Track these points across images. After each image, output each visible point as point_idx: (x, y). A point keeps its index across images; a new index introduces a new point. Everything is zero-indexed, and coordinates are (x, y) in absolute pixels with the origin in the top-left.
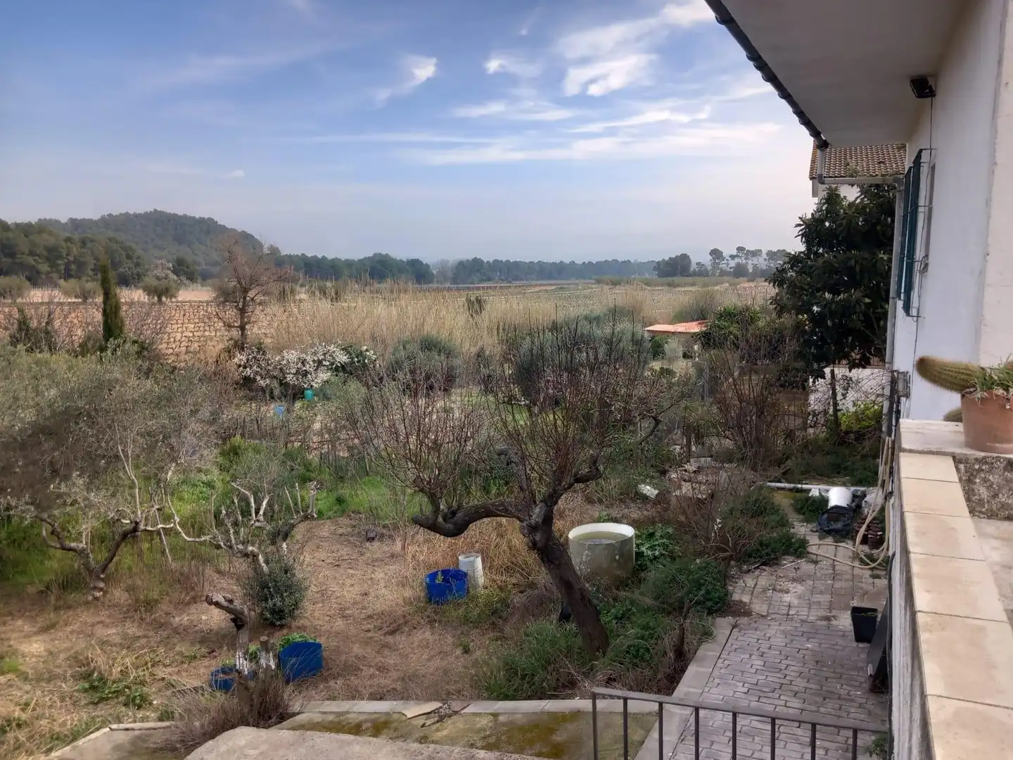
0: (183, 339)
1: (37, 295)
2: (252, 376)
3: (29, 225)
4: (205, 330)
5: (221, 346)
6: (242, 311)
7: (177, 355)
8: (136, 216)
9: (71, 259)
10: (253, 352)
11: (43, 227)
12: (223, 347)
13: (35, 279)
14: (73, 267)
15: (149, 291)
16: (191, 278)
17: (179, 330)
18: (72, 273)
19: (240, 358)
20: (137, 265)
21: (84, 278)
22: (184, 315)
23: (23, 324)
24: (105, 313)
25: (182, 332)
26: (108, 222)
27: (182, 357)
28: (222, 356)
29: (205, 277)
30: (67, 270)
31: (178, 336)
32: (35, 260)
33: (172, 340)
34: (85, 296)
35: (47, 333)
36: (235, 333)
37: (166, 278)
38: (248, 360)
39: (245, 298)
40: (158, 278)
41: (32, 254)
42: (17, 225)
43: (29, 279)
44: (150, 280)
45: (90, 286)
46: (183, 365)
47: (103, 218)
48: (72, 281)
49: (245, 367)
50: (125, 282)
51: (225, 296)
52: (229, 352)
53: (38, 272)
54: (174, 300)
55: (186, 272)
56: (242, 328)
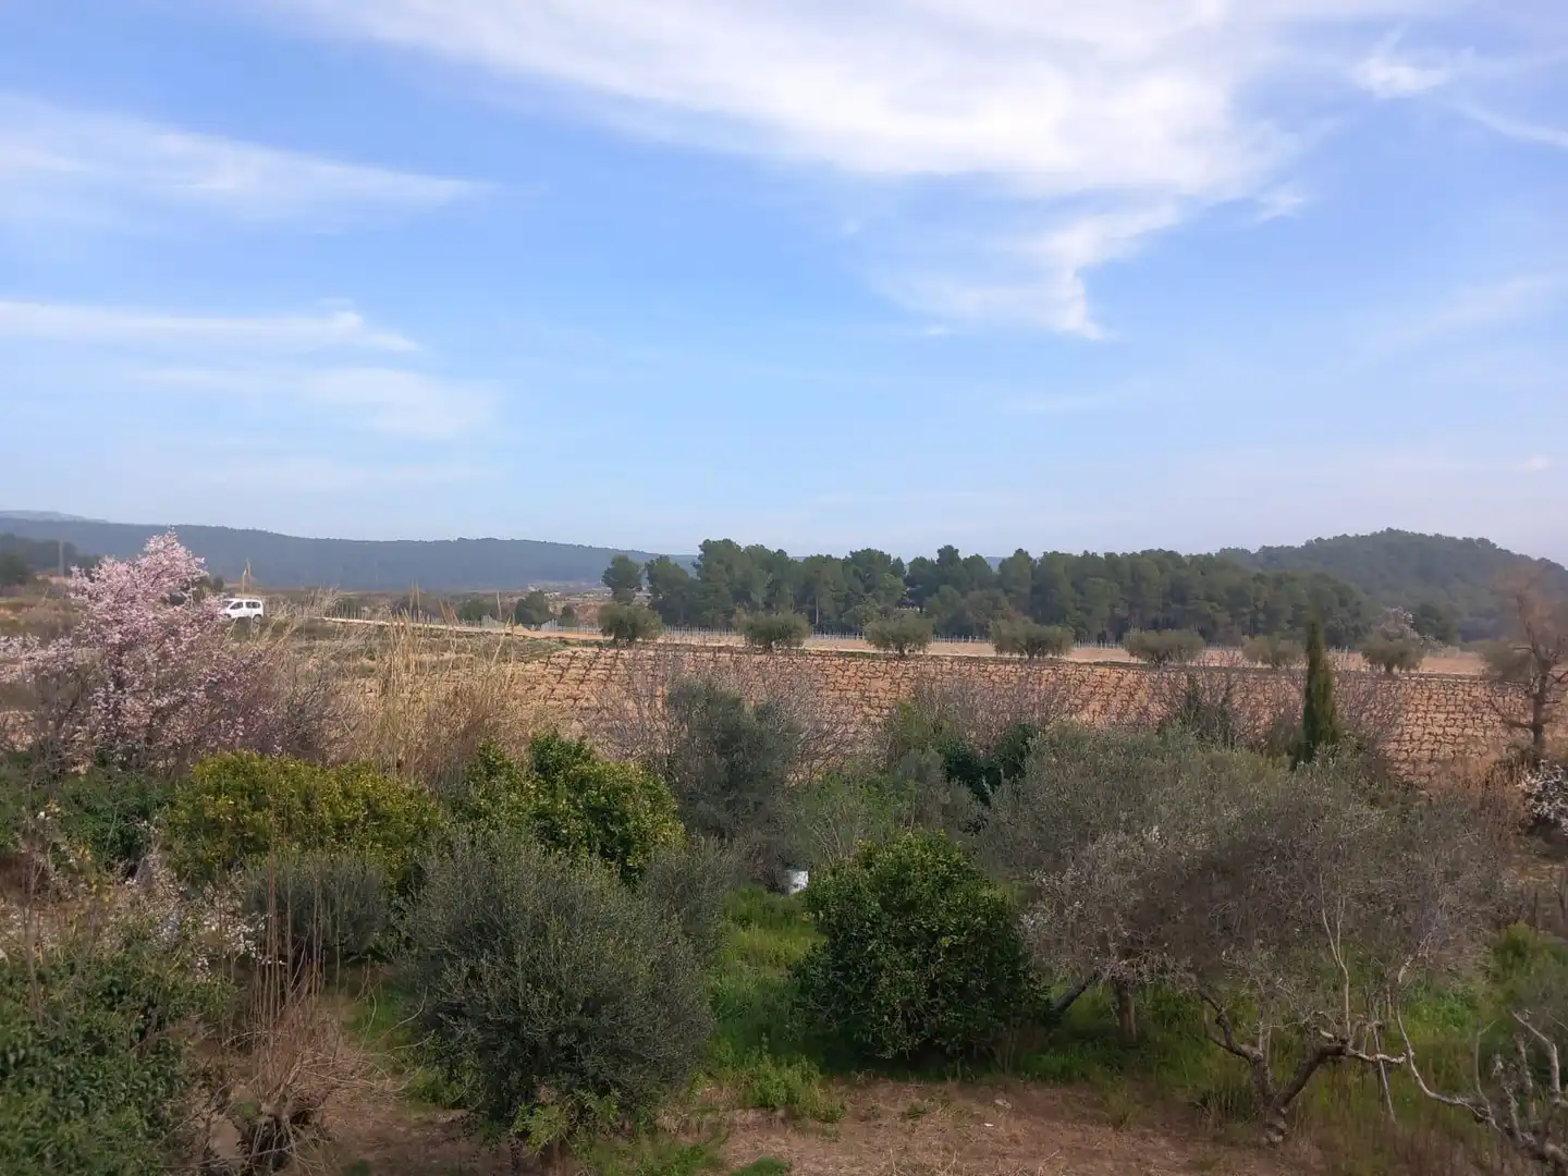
0: (1426, 737)
1: (1214, 657)
2: (1552, 816)
3: (1208, 557)
4: (1466, 726)
5: (1494, 756)
6: (1539, 701)
7: (1414, 762)
8: (1358, 539)
9: (1261, 605)
10: (1556, 775)
11: (1227, 561)
12: (1499, 758)
13: (1210, 636)
14: (1261, 617)
15: (1373, 657)
16: (1444, 637)
17: (1419, 722)
18: (1260, 626)
19: (1530, 781)
20: (1357, 615)
21: (1277, 634)
22: (1430, 698)
23: (1192, 698)
24: (1308, 693)
25: (1425, 726)
26: (1317, 550)
27: (1424, 768)
28: (1497, 774)
29: (1468, 637)
30: (1254, 621)
31: (1418, 732)
32: (1212, 607)
33: (1407, 737)
34: (1277, 659)
35: (1224, 714)
36: (1524, 737)
37: (1401, 637)
38: (1545, 787)
39: (1544, 678)
40: (1388, 637)
41: (1209, 599)
42: (1194, 559)
43: (1202, 633)
44: (1375, 640)
45: (1284, 646)
46: (1424, 780)
47: (1309, 544)
48: (1261, 640)
49: (1539, 799)
50: (1336, 641)
51: (1505, 672)
52: (1511, 767)
53: (1215, 624)
54: (1412, 672)
55: (1436, 628)
56: (1537, 728)
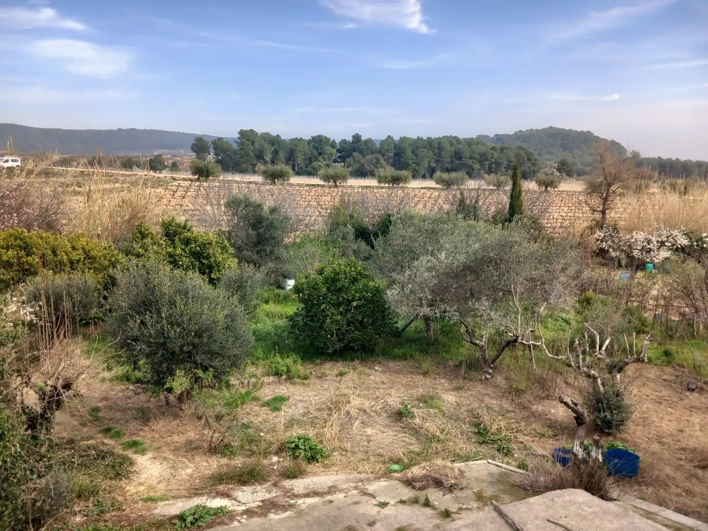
0: (559, 217)
1: (472, 184)
2: (606, 248)
3: (472, 139)
4: (575, 212)
6: (605, 200)
7: (554, 228)
8: (537, 131)
9: (493, 160)
10: (609, 231)
11: (480, 140)
12: (588, 225)
13: (471, 175)
14: (494, 166)
15: (540, 183)
16: (570, 174)
17: (557, 211)
18: (492, 170)
19: (599, 234)
20: (534, 165)
21: (500, 174)
22: (562, 200)
23: (462, 202)
24: (511, 198)
25: (559, 213)
26: (520, 136)
27: (557, 230)
28: (586, 232)
29: (580, 174)
30: (490, 168)
31: (556, 215)
32: (472, 162)
33: (552, 217)
34: (499, 184)
35: (475, 208)
36: (598, 216)
37: (552, 174)
38: (605, 236)
39: (608, 190)
40: (547, 174)
41: (471, 158)
42: (465, 139)
43: (467, 173)
44: (541, 175)
45: (502, 179)
47: (516, 133)
48: (493, 176)
50: (525, 176)
51: (593, 189)
52: (592, 229)
53: (473, 169)
54: (556, 189)
55: (566, 170)
56: (603, 212)
